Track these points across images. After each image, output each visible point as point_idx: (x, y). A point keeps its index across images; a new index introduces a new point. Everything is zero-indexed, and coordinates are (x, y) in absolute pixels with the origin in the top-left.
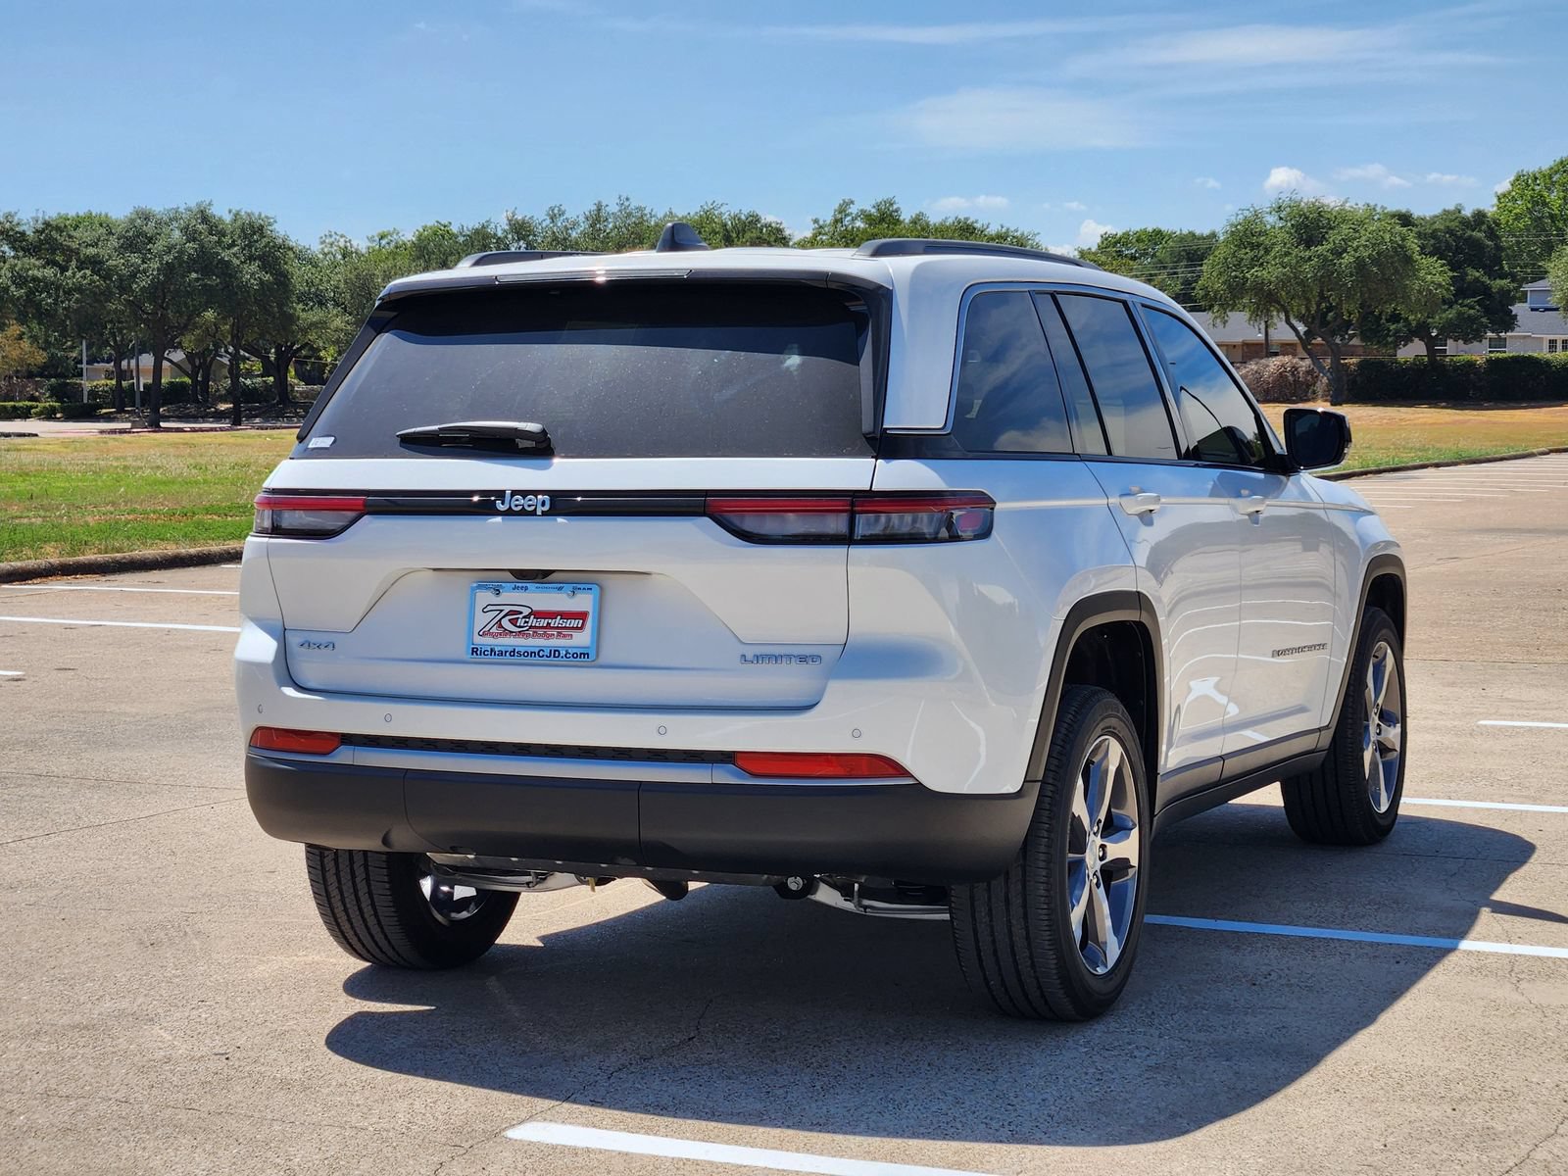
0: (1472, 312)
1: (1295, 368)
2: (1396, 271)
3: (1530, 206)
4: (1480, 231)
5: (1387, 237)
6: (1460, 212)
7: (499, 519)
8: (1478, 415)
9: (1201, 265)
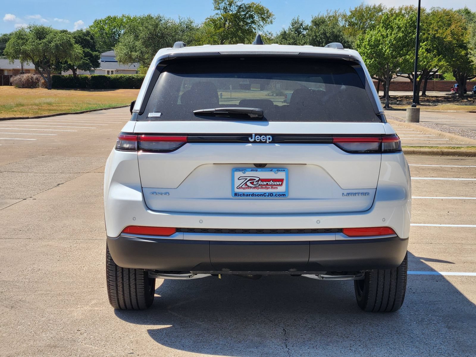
0: (87, 62)
1: (32, 78)
2: (68, 49)
3: (99, 30)
4: (88, 37)
5: (65, 38)
6: (82, 31)
7: (250, 145)
8: (95, 93)
9: (5, 44)
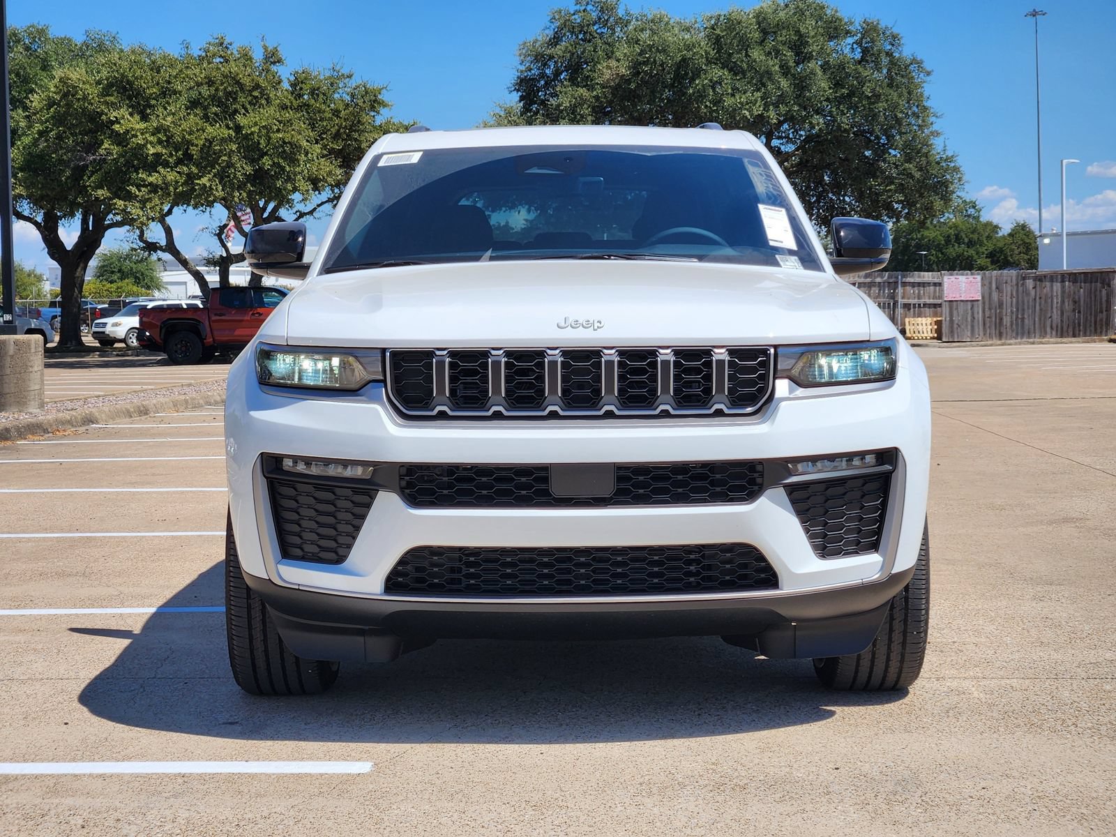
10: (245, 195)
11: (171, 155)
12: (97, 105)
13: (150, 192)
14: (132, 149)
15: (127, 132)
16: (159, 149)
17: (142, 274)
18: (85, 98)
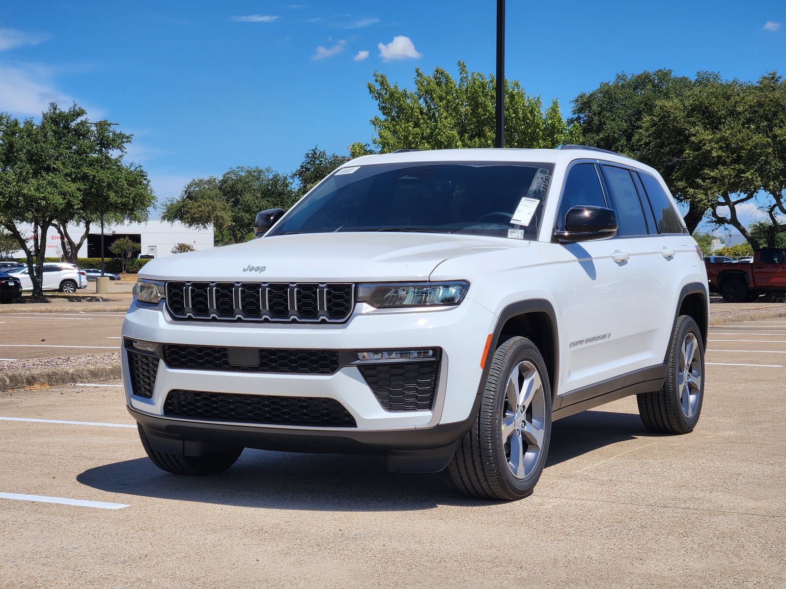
10: (777, 184)
11: (728, 157)
12: (682, 124)
13: (712, 182)
14: (703, 153)
15: (701, 142)
16: (720, 153)
17: (781, 239)
18: (675, 119)
